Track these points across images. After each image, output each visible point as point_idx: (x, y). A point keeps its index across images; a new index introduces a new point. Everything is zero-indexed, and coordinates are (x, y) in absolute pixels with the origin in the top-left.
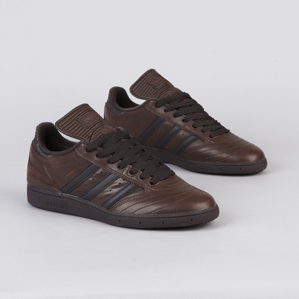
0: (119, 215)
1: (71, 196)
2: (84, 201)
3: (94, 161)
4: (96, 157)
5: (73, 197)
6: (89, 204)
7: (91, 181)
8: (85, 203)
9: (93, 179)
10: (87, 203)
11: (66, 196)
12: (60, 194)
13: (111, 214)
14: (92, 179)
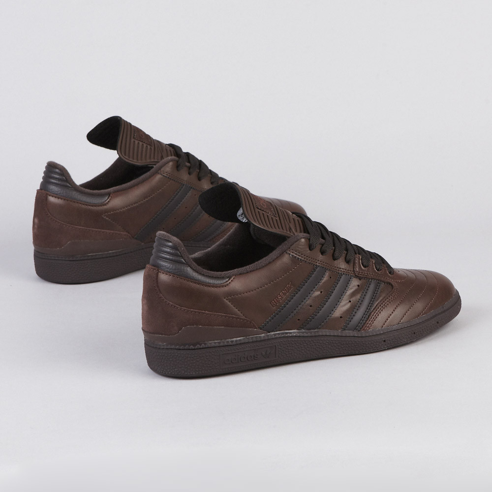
0: (382, 332)
1: (283, 333)
2: (311, 333)
3: (319, 262)
4: (321, 256)
5: (287, 333)
6: (320, 334)
7: (318, 296)
8: (313, 334)
9: (321, 292)
10: (317, 334)
11: (275, 335)
12: (264, 337)
13: (367, 335)
14: (319, 293)
